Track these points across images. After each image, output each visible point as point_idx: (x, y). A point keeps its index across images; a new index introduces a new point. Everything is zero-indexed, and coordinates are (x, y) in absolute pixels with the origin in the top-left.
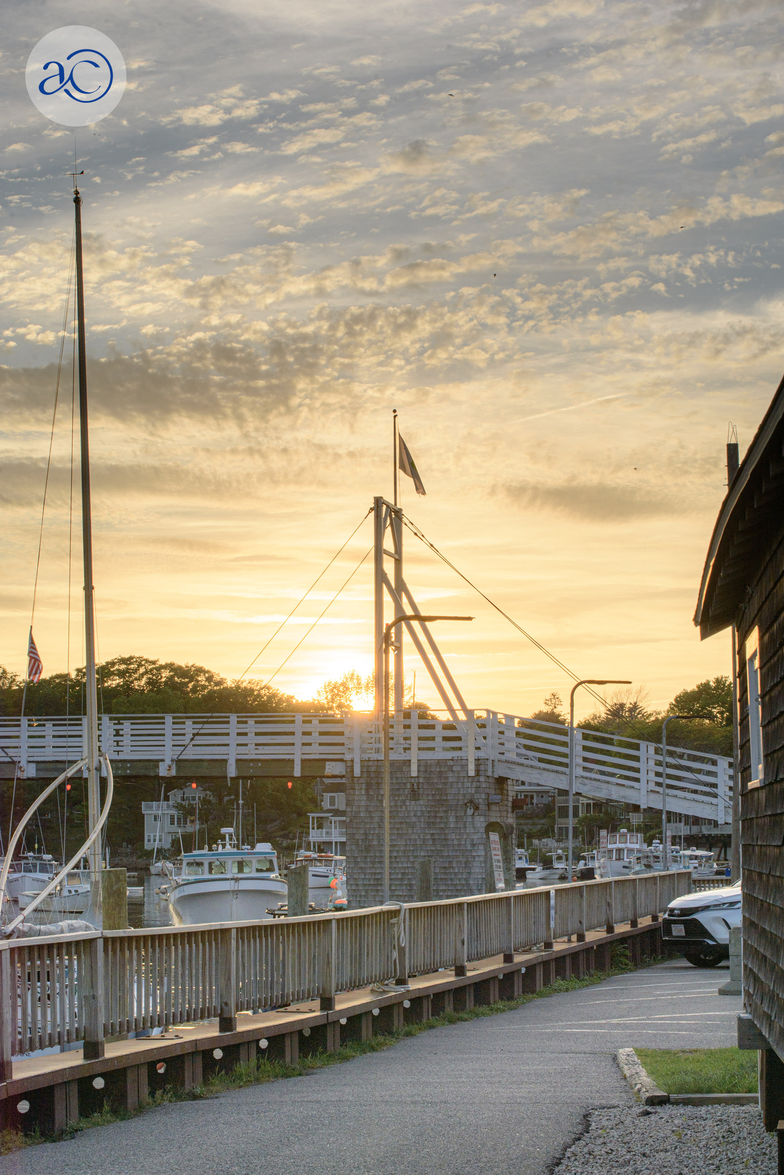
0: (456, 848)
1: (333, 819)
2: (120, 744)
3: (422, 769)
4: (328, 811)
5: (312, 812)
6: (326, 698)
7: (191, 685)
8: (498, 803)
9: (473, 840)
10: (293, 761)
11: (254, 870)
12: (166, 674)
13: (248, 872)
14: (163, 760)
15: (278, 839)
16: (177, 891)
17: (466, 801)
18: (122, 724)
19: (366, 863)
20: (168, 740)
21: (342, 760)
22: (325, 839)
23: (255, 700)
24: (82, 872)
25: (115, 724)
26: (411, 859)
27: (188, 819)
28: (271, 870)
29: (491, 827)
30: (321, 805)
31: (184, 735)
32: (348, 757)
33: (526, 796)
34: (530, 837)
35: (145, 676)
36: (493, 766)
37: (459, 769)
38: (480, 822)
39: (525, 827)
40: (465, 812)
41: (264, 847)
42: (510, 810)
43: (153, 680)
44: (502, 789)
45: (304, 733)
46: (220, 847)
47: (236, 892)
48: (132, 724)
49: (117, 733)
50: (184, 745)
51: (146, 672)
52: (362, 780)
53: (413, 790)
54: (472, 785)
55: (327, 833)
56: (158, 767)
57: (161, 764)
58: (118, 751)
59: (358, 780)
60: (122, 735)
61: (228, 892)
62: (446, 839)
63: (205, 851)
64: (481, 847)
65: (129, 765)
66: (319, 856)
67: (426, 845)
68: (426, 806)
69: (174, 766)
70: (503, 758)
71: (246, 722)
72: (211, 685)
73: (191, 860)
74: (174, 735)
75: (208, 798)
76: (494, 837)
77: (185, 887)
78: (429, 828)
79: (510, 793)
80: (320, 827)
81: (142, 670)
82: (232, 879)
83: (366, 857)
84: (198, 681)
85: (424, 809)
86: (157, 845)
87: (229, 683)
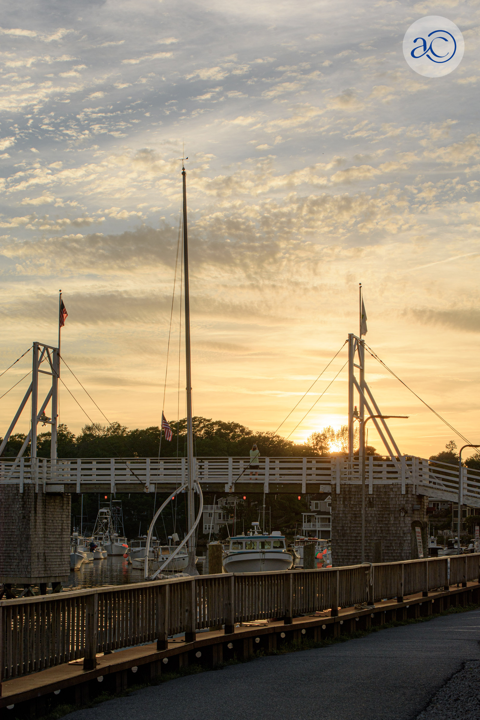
0: (394, 535)
1: (317, 516)
2: (202, 473)
3: (375, 490)
4: (314, 512)
5: (304, 512)
6: (313, 443)
7: (231, 435)
8: (419, 510)
9: (404, 531)
10: (301, 484)
11: (272, 547)
12: (216, 428)
13: (267, 548)
14: (227, 483)
15: (283, 528)
16: (227, 559)
17: (400, 508)
18: (204, 462)
19: (343, 543)
20: (230, 471)
21: (329, 484)
22: (312, 529)
23: (270, 444)
24: (170, 547)
25: (199, 462)
26: (369, 541)
27: (229, 516)
28: (282, 547)
29: (415, 524)
30: (309, 508)
31: (239, 469)
32: (333, 482)
33: (434, 504)
34: (437, 529)
35: (204, 429)
36: (416, 488)
37: (396, 490)
38: (408, 520)
39: (433, 523)
40: (400, 514)
41: (276, 534)
42: (425, 513)
43: (209, 431)
44: (421, 502)
45: (308, 469)
46: (251, 533)
47: (264, 560)
48: (209, 462)
49: (201, 467)
50: (239, 475)
51: (204, 427)
52: (341, 496)
53: (370, 502)
54: (404, 499)
55: (313, 525)
56: (224, 487)
57: (226, 485)
58: (201, 478)
59: (339, 496)
60: (204, 469)
61: (259, 560)
62: (388, 530)
63: (243, 536)
64: (409, 535)
65: (208, 486)
66: (309, 539)
67: (377, 533)
68: (377, 511)
69: (233, 487)
70: (422, 484)
71: (274, 462)
72: (243, 435)
73: (235, 540)
74: (233, 469)
75: (241, 503)
76: (418, 529)
77: (233, 557)
78: (379, 524)
79: (425, 504)
80: (309, 521)
81: (202, 425)
82: (261, 552)
83: (343, 540)
84: (235, 432)
85: (376, 513)
86: (211, 531)
87: (254, 434)
